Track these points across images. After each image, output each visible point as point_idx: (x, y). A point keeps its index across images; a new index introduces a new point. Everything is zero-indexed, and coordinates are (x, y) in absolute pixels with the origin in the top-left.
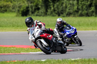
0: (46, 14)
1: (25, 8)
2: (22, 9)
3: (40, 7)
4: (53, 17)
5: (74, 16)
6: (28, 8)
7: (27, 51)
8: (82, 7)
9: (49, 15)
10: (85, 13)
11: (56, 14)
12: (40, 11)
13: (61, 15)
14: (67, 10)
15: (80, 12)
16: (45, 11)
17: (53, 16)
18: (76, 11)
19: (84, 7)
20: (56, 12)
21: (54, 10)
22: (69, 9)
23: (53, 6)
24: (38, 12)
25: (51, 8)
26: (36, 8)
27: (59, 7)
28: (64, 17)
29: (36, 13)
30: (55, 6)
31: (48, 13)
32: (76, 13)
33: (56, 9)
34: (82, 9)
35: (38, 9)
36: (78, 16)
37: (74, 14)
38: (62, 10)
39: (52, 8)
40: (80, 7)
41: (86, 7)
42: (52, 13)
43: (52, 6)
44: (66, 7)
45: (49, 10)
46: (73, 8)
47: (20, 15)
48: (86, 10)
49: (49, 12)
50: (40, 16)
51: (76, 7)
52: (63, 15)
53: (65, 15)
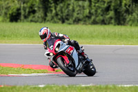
0: (45, 20)
1: (15, 10)
2: (10, 12)
3: (36, 9)
4: (55, 25)
5: (83, 24)
6: (19, 10)
7: (18, 72)
8: (96, 11)
9: (48, 21)
10: (99, 20)
11: (59, 19)
12: (37, 15)
13: (66, 21)
14: (75, 15)
15: (93, 18)
16: (43, 15)
17: (55, 22)
18: (87, 16)
19: (99, 11)
20: (59, 17)
21: (57, 15)
22: (78, 14)
23: (55, 9)
24: (34, 17)
25: (51, 11)
26: (31, 10)
27: (63, 9)
28: (70, 24)
29: (30, 18)
30: (58, 9)
31: (47, 18)
32: (87, 19)
33: (59, 13)
34: (96, 14)
35: (34, 12)
36: (89, 24)
37: (85, 21)
38: (68, 15)
39: (54, 11)
40: (93, 11)
41: (102, 10)
42: (53, 18)
43: (53, 9)
44: (74, 11)
45: (49, 14)
46: (83, 12)
47: (9, 20)
48: (102, 15)
49: (49, 17)
50: (36, 22)
51: (88, 11)
52: (68, 22)
53: (72, 22)
